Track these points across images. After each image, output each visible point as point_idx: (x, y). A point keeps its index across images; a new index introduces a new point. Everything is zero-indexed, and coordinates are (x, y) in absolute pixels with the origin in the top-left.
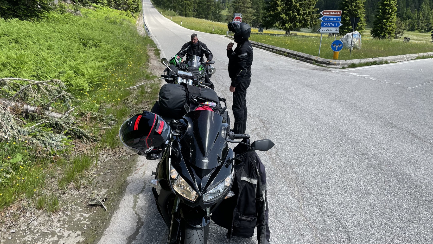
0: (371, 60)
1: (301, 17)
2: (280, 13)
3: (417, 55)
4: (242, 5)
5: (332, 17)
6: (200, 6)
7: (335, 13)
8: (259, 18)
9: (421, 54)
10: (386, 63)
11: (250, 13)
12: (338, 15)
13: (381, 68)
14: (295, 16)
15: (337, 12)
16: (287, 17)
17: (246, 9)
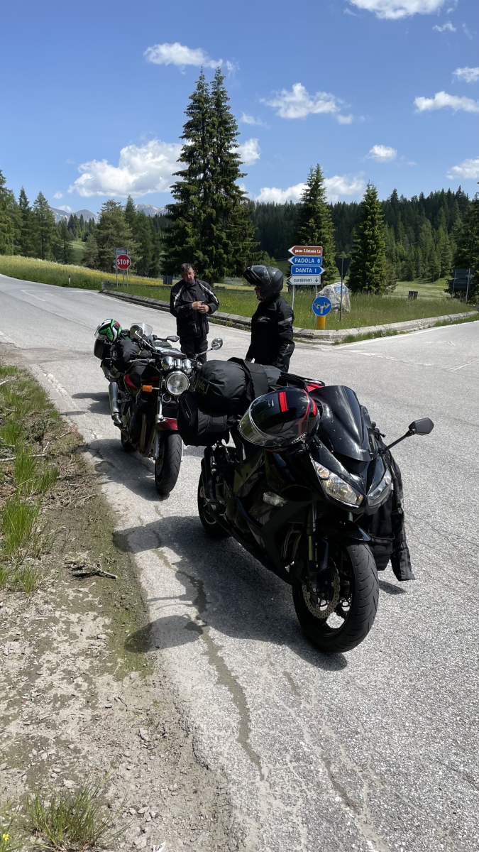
0: (373, 329)
1: (230, 257)
2: (192, 250)
3: (435, 319)
4: (115, 233)
5: (308, 258)
6: (26, 232)
7: (313, 251)
8: (148, 259)
9: (442, 318)
10: (395, 333)
11: (131, 248)
12: (316, 254)
13: (391, 341)
14: (220, 255)
15: (316, 249)
16: (206, 256)
17: (122, 241)
